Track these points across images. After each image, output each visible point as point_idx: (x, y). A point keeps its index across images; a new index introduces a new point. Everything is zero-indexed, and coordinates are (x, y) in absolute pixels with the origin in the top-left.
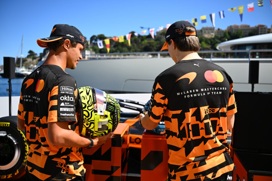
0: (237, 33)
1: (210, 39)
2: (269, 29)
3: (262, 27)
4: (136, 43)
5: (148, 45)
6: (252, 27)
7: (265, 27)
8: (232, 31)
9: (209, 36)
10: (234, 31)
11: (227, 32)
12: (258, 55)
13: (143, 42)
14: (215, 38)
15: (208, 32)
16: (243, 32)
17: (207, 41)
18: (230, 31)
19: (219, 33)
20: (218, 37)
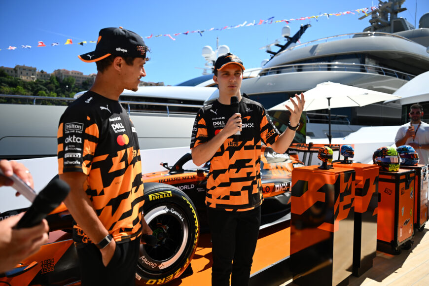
1: (31, 84)
8: (62, 76)
9: (27, 78)
10: (63, 78)
11: (54, 77)
14: (38, 82)
15: (27, 74)
16: (75, 79)
17: (26, 86)
18: (58, 76)
19: (43, 77)
20: (42, 82)
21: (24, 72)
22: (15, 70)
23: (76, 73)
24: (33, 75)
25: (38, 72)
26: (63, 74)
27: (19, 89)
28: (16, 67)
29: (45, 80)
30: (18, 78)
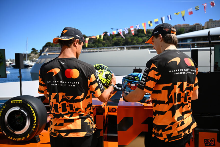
0: (180, 30)
2: (203, 27)
3: (198, 25)
4: (108, 40)
5: (117, 41)
6: (191, 26)
7: (200, 25)
12: (196, 46)
13: (113, 39)
16: (184, 29)
23: (185, 25)
26: (178, 27)
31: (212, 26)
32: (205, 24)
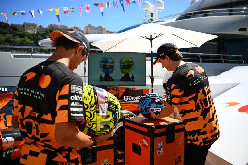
1: (33, 35)
2: (82, 31)
6: (69, 28)
7: (79, 29)
9: (31, 31)
11: (48, 29)
14: (38, 34)
15: (31, 28)
16: (62, 31)
17: (30, 37)
18: (51, 29)
19: (41, 30)
20: (40, 33)
21: (29, 27)
22: (23, 26)
23: (62, 27)
24: (34, 29)
25: (38, 27)
26: (54, 28)
27: (25, 39)
28: (24, 24)
29: (42, 32)
30: (25, 31)
31: (91, 32)
32: (84, 29)
